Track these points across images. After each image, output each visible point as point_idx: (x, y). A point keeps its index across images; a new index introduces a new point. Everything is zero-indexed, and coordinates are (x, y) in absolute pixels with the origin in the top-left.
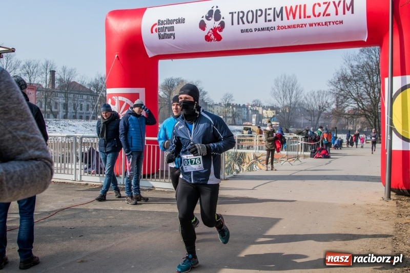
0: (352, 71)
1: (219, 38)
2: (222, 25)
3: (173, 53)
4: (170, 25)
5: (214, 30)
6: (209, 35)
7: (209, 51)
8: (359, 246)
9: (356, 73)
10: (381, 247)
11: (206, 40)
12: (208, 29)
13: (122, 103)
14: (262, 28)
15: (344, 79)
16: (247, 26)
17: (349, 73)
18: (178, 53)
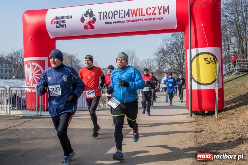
0: (167, 47)
1: (92, 27)
2: (94, 20)
3: (65, 36)
4: (63, 20)
5: (90, 23)
6: (86, 25)
7: (87, 35)
8: (177, 140)
9: (170, 48)
10: (189, 140)
11: (85, 28)
12: (86, 22)
13: (34, 66)
14: (117, 22)
15: (163, 52)
16: (109, 20)
17: (165, 48)
18: (68, 36)
